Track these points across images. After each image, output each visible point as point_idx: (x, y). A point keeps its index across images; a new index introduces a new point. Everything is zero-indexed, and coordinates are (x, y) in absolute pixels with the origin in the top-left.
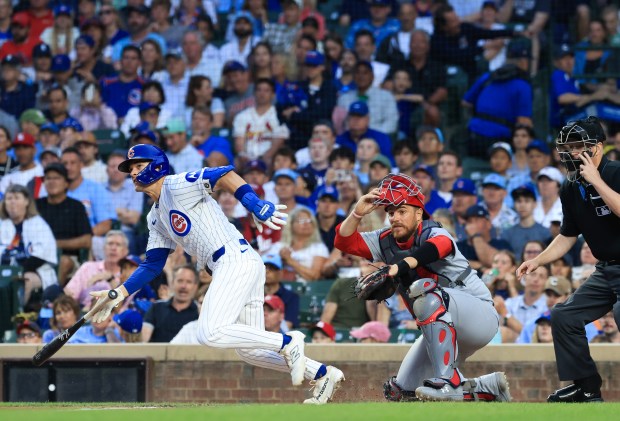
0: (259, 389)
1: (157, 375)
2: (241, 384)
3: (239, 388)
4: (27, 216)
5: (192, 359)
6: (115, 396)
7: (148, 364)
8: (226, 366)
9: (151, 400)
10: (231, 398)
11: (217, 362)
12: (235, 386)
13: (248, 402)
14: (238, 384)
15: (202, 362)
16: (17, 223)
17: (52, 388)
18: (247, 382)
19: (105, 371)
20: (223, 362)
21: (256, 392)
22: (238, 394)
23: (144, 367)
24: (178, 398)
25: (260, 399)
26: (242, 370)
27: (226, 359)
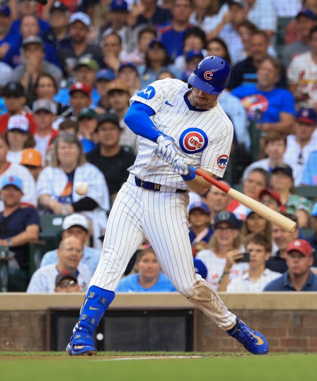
0: (308, 338)
1: (206, 324)
2: (290, 334)
3: (288, 336)
4: (79, 163)
5: (241, 308)
6: (163, 345)
7: (196, 313)
8: (275, 314)
9: (200, 349)
10: (280, 347)
11: (266, 311)
12: (284, 335)
13: (297, 351)
14: (287, 332)
15: (250, 311)
16: (69, 171)
17: (100, 337)
18: (297, 330)
19: (153, 320)
20: (272, 311)
21: (305, 341)
22: (287, 343)
23: (192, 316)
24: (227, 347)
25: (309, 348)
26: (291, 319)
27: (274, 308)
